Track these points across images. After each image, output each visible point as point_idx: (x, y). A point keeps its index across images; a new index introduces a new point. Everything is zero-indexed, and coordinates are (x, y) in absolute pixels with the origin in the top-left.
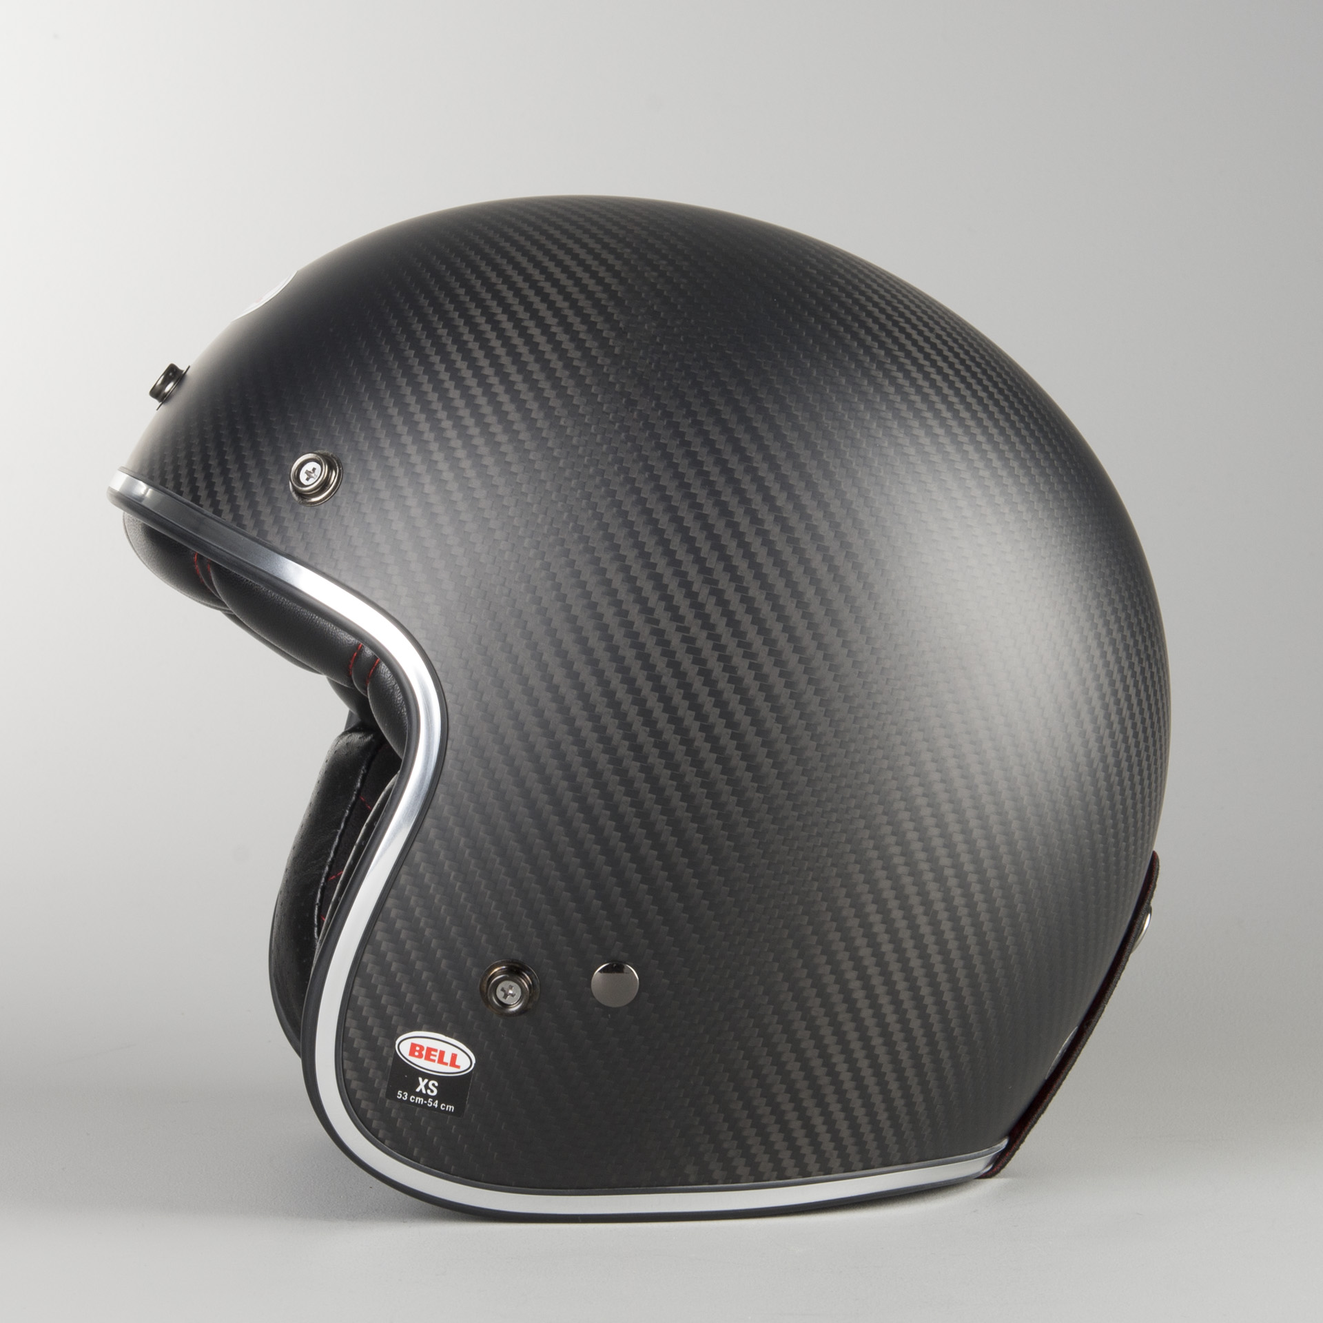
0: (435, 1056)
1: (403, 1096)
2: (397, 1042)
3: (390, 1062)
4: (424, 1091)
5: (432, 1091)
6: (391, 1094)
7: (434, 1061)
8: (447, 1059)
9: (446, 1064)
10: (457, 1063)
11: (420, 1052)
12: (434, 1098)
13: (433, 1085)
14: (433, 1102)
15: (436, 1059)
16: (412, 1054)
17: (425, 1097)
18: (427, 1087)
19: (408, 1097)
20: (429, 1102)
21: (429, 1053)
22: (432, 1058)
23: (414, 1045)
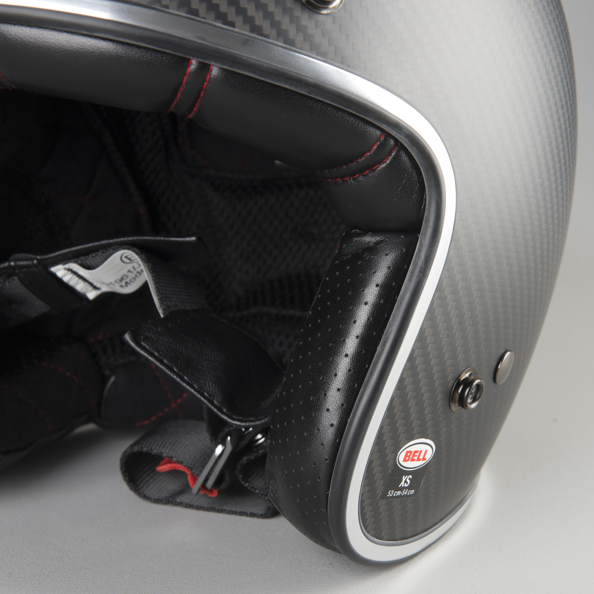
0: (416, 456)
1: (391, 493)
2: (398, 454)
3: (390, 472)
4: (403, 486)
6: (384, 496)
7: (414, 460)
8: (422, 456)
10: (425, 457)
11: (409, 457)
12: (406, 488)
13: (409, 478)
16: (404, 460)
17: (402, 489)
18: (405, 481)
19: (393, 493)
20: (404, 492)
21: (414, 456)
22: (415, 458)
23: (408, 452)
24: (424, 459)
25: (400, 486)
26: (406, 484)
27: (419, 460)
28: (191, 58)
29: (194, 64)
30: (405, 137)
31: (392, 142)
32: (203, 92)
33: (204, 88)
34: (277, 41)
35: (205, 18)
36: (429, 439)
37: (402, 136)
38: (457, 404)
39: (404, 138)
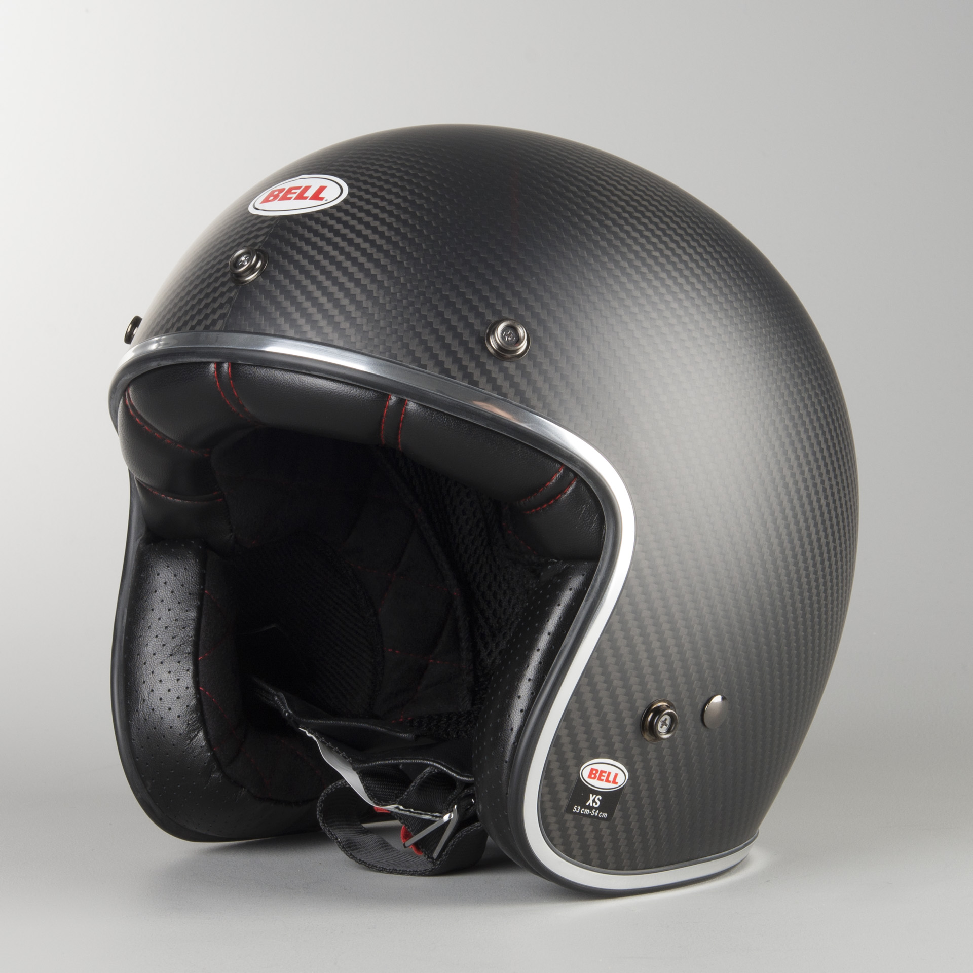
0: (604, 776)
1: (577, 809)
2: (582, 769)
3: (573, 785)
4: (591, 805)
5: (596, 804)
6: (569, 810)
7: (602, 780)
8: (611, 779)
9: (610, 782)
10: (617, 781)
11: (595, 775)
12: (596, 809)
13: (598, 799)
14: (595, 812)
15: (604, 778)
16: (590, 777)
17: (591, 808)
18: (594, 801)
19: (580, 810)
20: (593, 812)
21: (601, 775)
22: (602, 778)
23: (592, 770)
24: (614, 782)
25: (587, 804)
26: (594, 804)
27: (607, 781)
28: (390, 394)
29: (393, 399)
30: (581, 470)
31: (572, 475)
32: (401, 424)
33: (402, 419)
34: (462, 381)
35: (402, 361)
36: (619, 762)
37: (577, 469)
38: (648, 732)
39: (579, 471)
